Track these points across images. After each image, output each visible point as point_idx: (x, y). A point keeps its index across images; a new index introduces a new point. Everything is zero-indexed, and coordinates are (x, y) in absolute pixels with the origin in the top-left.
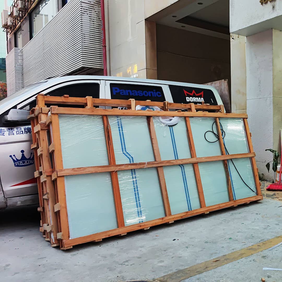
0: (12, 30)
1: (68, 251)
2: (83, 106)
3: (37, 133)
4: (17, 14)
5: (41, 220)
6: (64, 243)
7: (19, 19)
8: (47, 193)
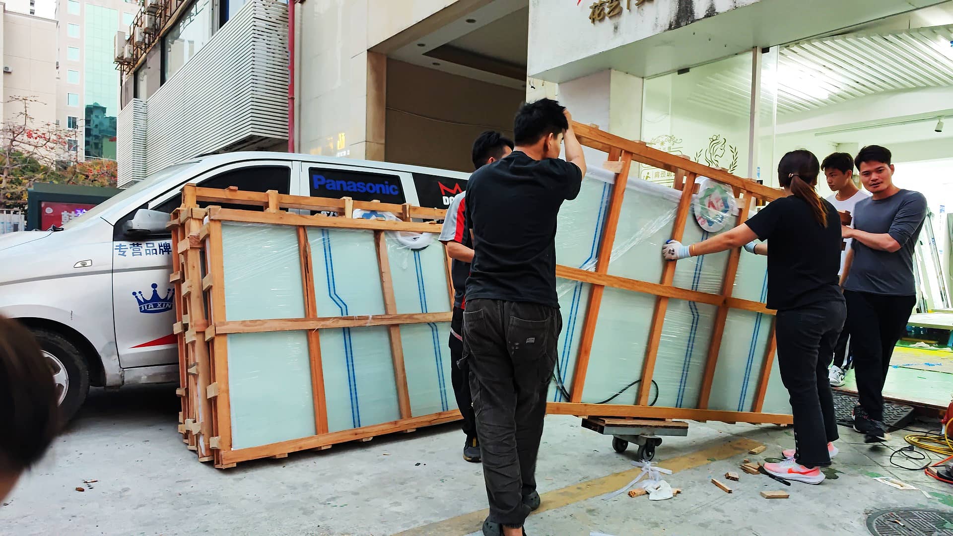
0: (131, 67)
1: (228, 471)
2: (260, 208)
3: (182, 253)
4: (141, 39)
5: (181, 411)
6: (221, 456)
7: (144, 47)
8: (196, 364)
